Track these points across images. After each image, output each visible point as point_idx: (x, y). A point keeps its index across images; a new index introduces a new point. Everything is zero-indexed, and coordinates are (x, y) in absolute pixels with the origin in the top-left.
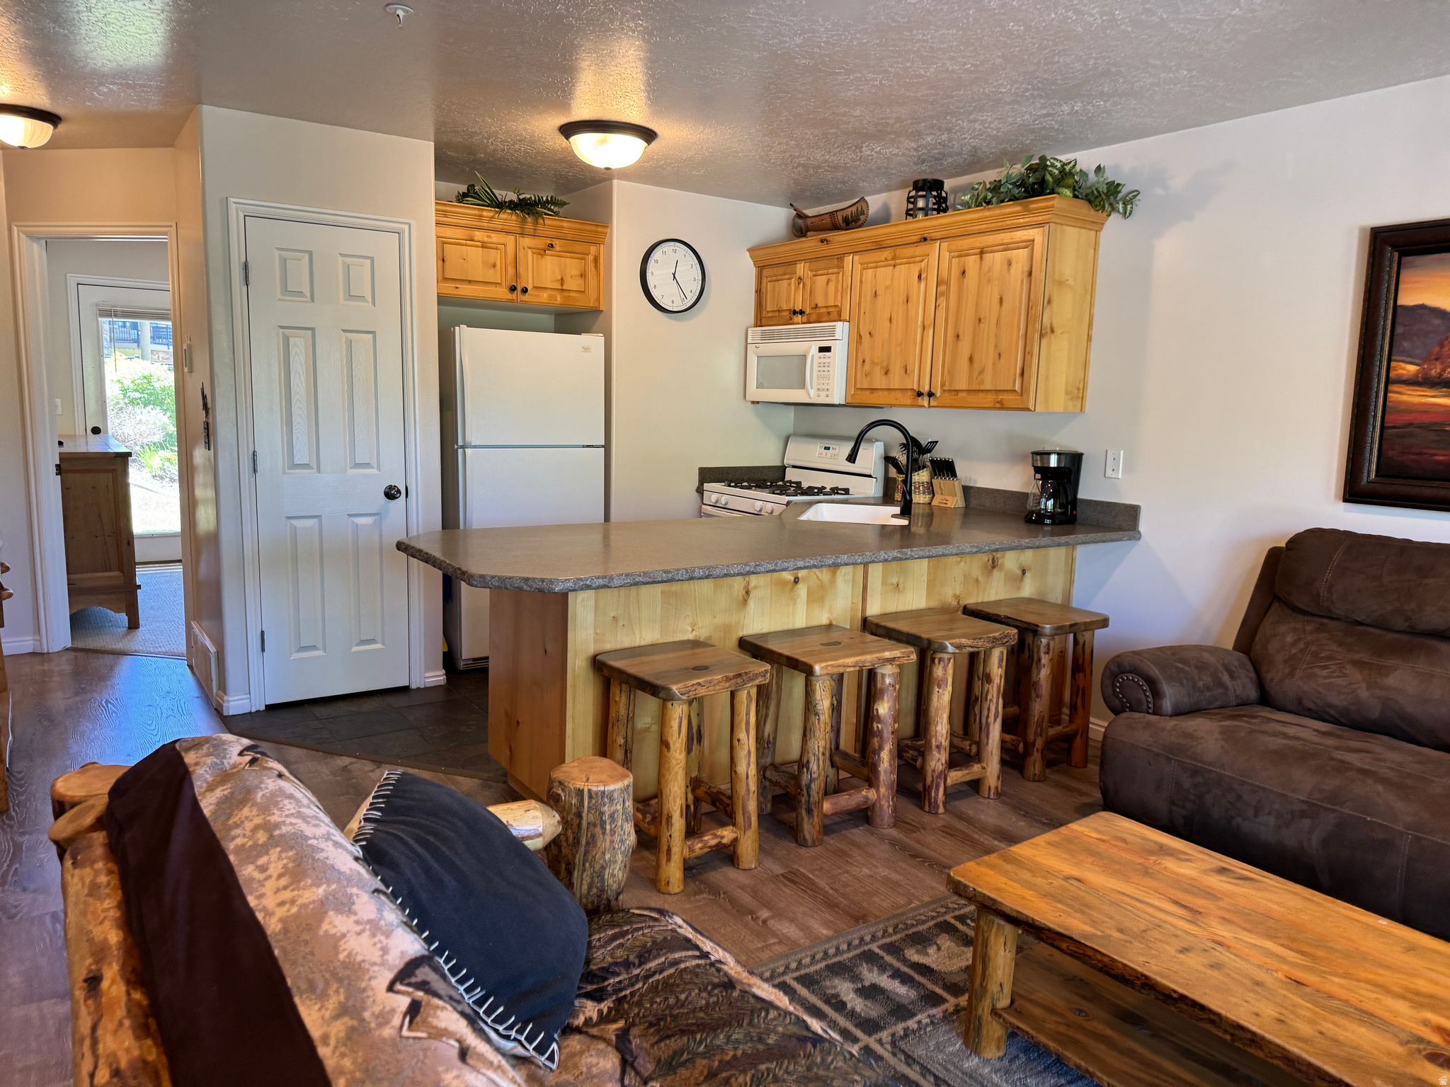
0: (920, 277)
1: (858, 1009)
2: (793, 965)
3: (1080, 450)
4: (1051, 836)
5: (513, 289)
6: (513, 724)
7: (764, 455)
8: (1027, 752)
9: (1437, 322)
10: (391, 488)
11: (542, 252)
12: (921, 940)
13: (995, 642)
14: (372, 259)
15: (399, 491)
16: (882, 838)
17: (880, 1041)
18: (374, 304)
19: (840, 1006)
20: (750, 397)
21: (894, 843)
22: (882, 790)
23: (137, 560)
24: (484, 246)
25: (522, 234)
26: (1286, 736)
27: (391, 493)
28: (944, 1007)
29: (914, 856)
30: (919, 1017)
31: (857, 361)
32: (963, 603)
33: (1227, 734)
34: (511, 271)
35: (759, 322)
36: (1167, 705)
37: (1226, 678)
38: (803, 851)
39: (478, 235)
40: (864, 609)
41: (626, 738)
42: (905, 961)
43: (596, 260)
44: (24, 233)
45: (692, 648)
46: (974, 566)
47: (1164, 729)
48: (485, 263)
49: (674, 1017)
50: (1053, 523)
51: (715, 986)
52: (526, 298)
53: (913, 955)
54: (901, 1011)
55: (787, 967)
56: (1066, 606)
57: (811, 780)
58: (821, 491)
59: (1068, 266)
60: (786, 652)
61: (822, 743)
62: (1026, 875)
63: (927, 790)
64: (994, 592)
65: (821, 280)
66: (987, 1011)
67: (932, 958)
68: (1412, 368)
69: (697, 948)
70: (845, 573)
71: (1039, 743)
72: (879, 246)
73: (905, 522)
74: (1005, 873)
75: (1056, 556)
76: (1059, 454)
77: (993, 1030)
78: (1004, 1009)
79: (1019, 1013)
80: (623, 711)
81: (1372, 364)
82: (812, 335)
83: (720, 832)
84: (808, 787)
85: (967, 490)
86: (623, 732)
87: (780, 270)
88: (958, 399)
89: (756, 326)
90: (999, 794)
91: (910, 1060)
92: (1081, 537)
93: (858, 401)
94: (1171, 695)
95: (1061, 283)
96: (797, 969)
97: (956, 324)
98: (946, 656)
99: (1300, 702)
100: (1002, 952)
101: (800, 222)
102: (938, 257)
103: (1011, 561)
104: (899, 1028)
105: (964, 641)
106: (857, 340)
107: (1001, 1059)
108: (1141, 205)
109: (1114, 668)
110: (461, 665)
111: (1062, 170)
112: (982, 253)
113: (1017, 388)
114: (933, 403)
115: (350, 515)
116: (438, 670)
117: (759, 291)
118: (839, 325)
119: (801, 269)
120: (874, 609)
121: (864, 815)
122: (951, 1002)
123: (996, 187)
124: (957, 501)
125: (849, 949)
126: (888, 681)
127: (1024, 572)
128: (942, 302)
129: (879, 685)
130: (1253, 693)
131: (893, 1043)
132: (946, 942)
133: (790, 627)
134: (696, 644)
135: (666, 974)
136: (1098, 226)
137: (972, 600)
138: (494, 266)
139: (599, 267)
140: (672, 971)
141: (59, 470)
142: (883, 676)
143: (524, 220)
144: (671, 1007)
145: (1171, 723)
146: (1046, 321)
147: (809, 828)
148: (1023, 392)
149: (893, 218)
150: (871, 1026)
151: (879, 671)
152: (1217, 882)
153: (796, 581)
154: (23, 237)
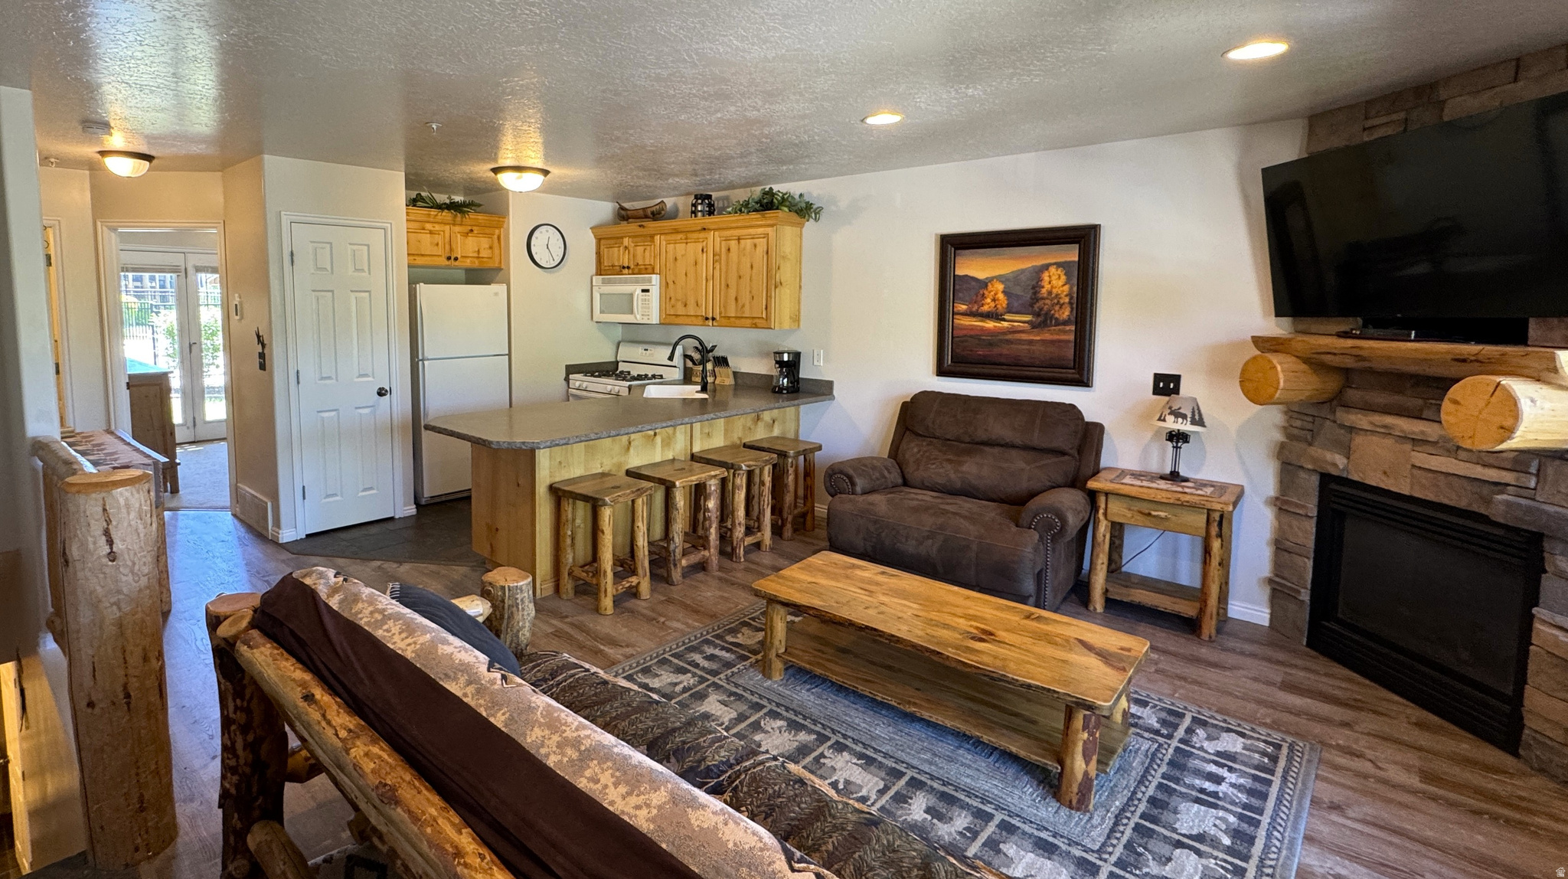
0: (703, 250)
1: (706, 666)
2: (668, 649)
3: (799, 350)
4: (797, 565)
5: (449, 258)
6: (493, 530)
7: (605, 355)
8: (783, 525)
9: (973, 283)
10: (381, 389)
11: (466, 235)
12: (733, 631)
13: (767, 462)
14: (368, 246)
15: (386, 391)
16: (713, 577)
17: (720, 679)
18: (370, 274)
19: (697, 666)
20: (595, 319)
21: (720, 579)
22: (712, 550)
23: (177, 442)
24: (431, 232)
25: (454, 225)
26: (917, 499)
27: (381, 393)
28: (750, 661)
29: (733, 584)
30: (738, 666)
31: (666, 299)
32: (743, 441)
33: (889, 501)
34: (447, 247)
35: (599, 272)
36: (858, 489)
37: (886, 473)
38: (672, 587)
39: (428, 226)
40: (691, 450)
41: (572, 531)
42: (726, 642)
43: (499, 238)
44: (107, 226)
45: (601, 478)
46: (748, 420)
47: (858, 502)
48: (431, 243)
49: (580, 701)
50: (788, 393)
51: (598, 684)
52: (457, 263)
53: (730, 639)
54: (728, 665)
55: (664, 650)
56: (796, 440)
57: (676, 547)
58: (646, 377)
59: (787, 247)
60: (657, 476)
61: (681, 526)
62: (790, 583)
63: (733, 549)
64: (760, 434)
65: (640, 249)
66: (774, 655)
67: (740, 639)
68: (964, 307)
69: (582, 667)
70: (681, 429)
71: (790, 518)
72: (676, 231)
73: (704, 396)
74: (779, 583)
75: (790, 411)
76: (789, 353)
77: (778, 665)
78: (783, 653)
79: (790, 654)
80: (570, 516)
81: (945, 304)
82: (637, 282)
83: (630, 579)
84: (674, 551)
85: (735, 373)
86: (570, 529)
87: (613, 241)
88: (729, 322)
89: (597, 274)
90: (772, 549)
91: (737, 685)
92: (805, 400)
93: (667, 321)
94: (860, 483)
95: (784, 258)
96: (670, 651)
97: (726, 280)
98: (741, 472)
99: (923, 484)
100: (780, 624)
101: (623, 212)
102: (713, 239)
103: (767, 416)
104: (729, 672)
105: (751, 463)
106: (665, 285)
107: (782, 680)
108: (823, 216)
109: (830, 472)
110: (423, 502)
111: (783, 198)
112: (739, 239)
113: (764, 316)
114: (715, 324)
115: (356, 408)
116: (410, 505)
117: (598, 253)
118: (654, 276)
119: (626, 241)
120: (696, 449)
121: (702, 567)
122: (753, 659)
123: (746, 204)
124: (729, 381)
125: (696, 640)
126: (713, 488)
127: (774, 422)
128: (717, 266)
129: (708, 491)
130: (900, 481)
131: (727, 679)
132: (745, 630)
133: (653, 462)
134: (603, 475)
135: (568, 682)
136: (802, 226)
137: (746, 440)
138: (437, 244)
139: (500, 242)
140: (571, 680)
141: (128, 386)
142: (710, 485)
143: (456, 216)
144: (576, 697)
145: (861, 498)
146: (778, 280)
147: (676, 575)
148: (768, 319)
149: (680, 214)
150: (715, 673)
151: (708, 483)
152: (881, 578)
153: (655, 434)
154: (104, 228)
